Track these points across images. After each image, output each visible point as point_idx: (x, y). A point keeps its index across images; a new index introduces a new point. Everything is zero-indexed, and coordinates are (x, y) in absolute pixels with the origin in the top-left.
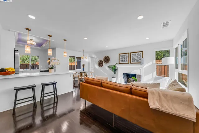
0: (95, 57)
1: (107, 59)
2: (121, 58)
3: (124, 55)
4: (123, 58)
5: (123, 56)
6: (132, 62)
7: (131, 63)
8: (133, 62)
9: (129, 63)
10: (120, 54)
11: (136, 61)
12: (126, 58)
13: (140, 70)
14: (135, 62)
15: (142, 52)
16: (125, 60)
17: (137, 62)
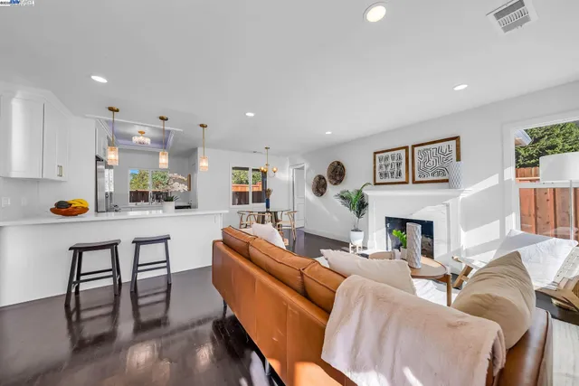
0: (306, 166)
1: (338, 173)
2: (381, 167)
3: (389, 153)
4: (386, 166)
5: (387, 158)
6: (417, 179)
7: (414, 182)
8: (422, 179)
9: (406, 183)
10: (375, 153)
11: (433, 175)
12: (399, 165)
13: (448, 206)
14: (431, 178)
15: (457, 138)
16: (392, 173)
17: (435, 178)
